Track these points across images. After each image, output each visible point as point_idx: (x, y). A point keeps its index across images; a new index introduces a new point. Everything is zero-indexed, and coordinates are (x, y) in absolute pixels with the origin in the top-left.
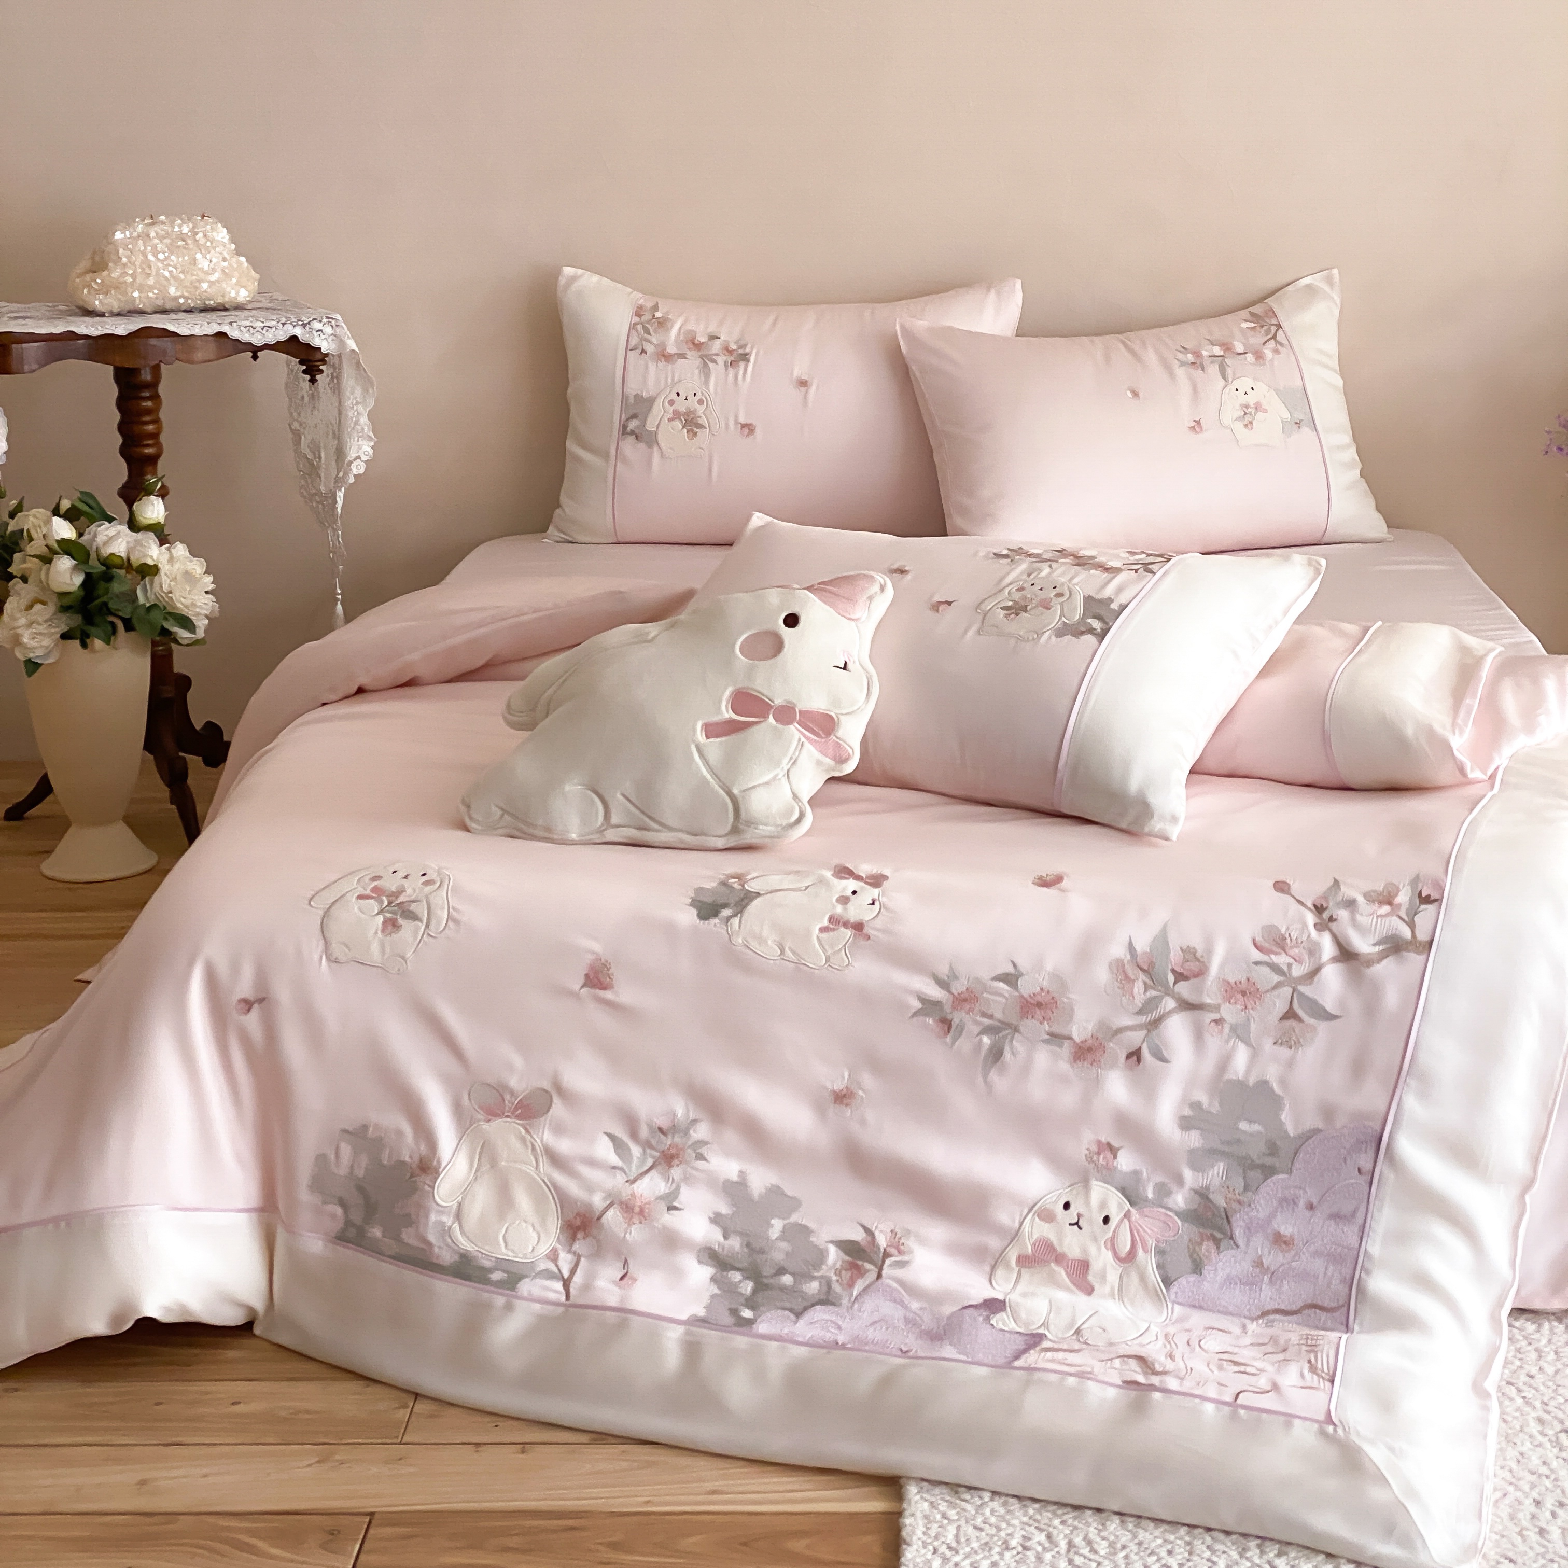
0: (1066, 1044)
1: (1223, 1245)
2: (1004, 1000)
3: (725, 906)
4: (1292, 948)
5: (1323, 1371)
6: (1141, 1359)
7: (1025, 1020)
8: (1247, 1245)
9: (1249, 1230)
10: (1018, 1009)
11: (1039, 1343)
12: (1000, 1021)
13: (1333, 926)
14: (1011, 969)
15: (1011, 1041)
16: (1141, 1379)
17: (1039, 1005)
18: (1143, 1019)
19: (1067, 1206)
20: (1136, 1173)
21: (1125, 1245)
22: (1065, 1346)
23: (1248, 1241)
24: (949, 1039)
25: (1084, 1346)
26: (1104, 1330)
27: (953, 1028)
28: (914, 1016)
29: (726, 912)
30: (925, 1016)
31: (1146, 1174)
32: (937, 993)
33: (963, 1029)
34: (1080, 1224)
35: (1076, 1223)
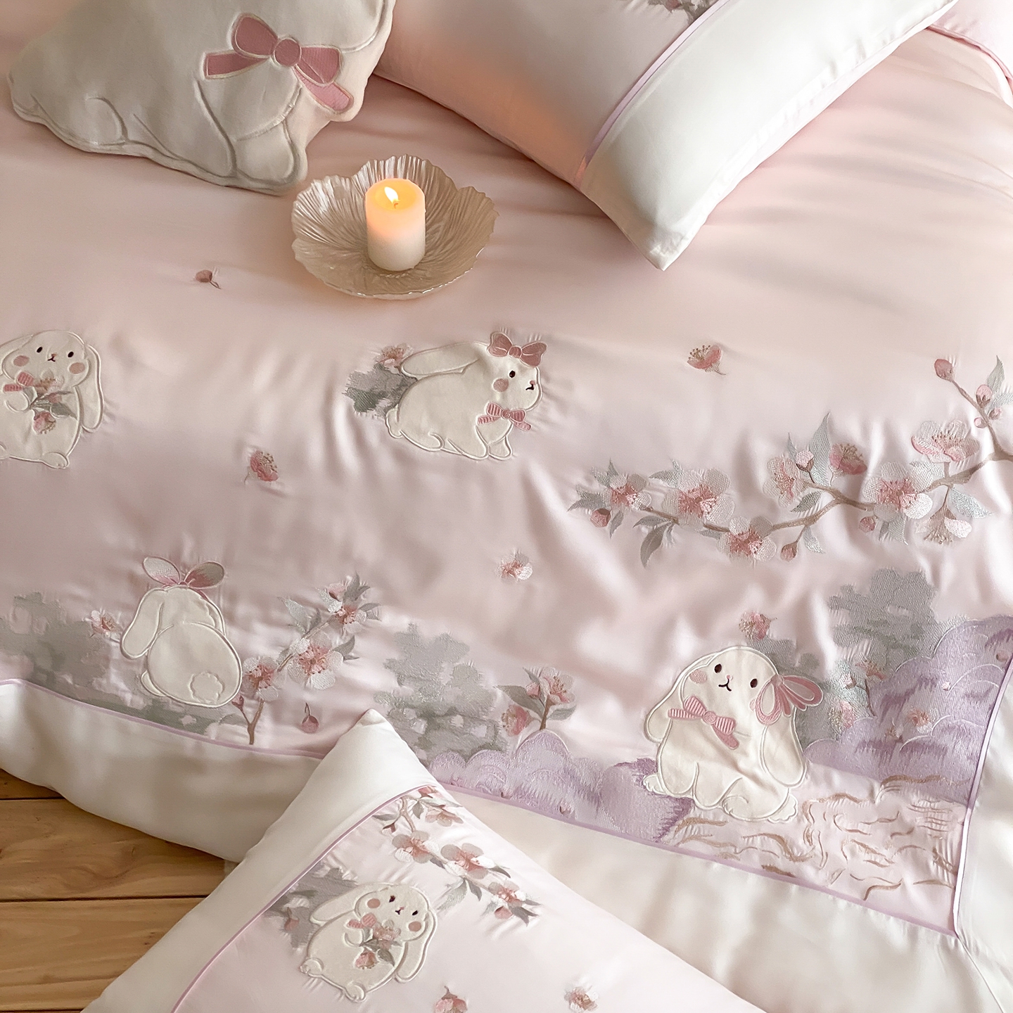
0: (724, 535)
2: (663, 495)
3: (382, 395)
4: (949, 447)
5: (947, 862)
6: (780, 840)
7: (684, 513)
10: (677, 504)
11: (687, 811)
12: (659, 513)
13: (993, 423)
14: (670, 467)
15: (670, 529)
16: (780, 864)
17: (698, 500)
18: (802, 515)
19: (718, 668)
20: (787, 643)
21: (769, 706)
23: (885, 710)
24: (607, 528)
26: (747, 801)
27: (612, 518)
28: (574, 506)
29: (384, 403)
30: (582, 506)
31: (795, 644)
32: (597, 487)
33: (622, 519)
34: (729, 686)
35: (726, 685)
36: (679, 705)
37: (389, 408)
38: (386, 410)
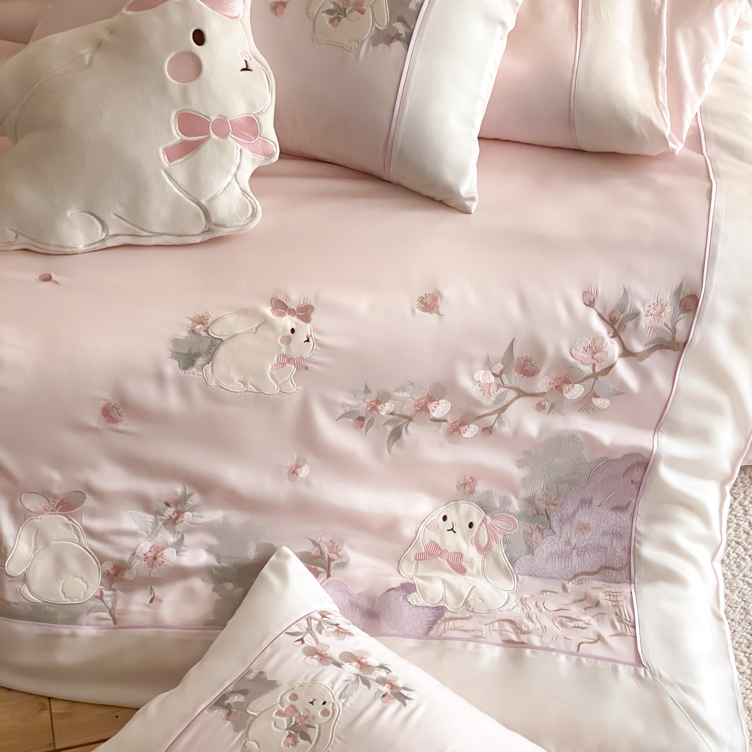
0: (443, 424)
1: (546, 532)
2: (402, 403)
3: (198, 355)
5: (627, 620)
6: (511, 622)
8: (560, 532)
9: (562, 521)
10: (412, 408)
11: (442, 614)
12: (399, 415)
15: (407, 426)
16: (514, 637)
19: (445, 518)
20: (488, 493)
21: (484, 539)
22: (460, 616)
23: (561, 528)
24: (363, 430)
25: (472, 614)
26: (483, 601)
27: (366, 422)
29: (200, 361)
31: (494, 491)
33: (373, 422)
34: (454, 529)
35: (452, 529)
36: (422, 549)
37: (205, 365)
38: (202, 367)
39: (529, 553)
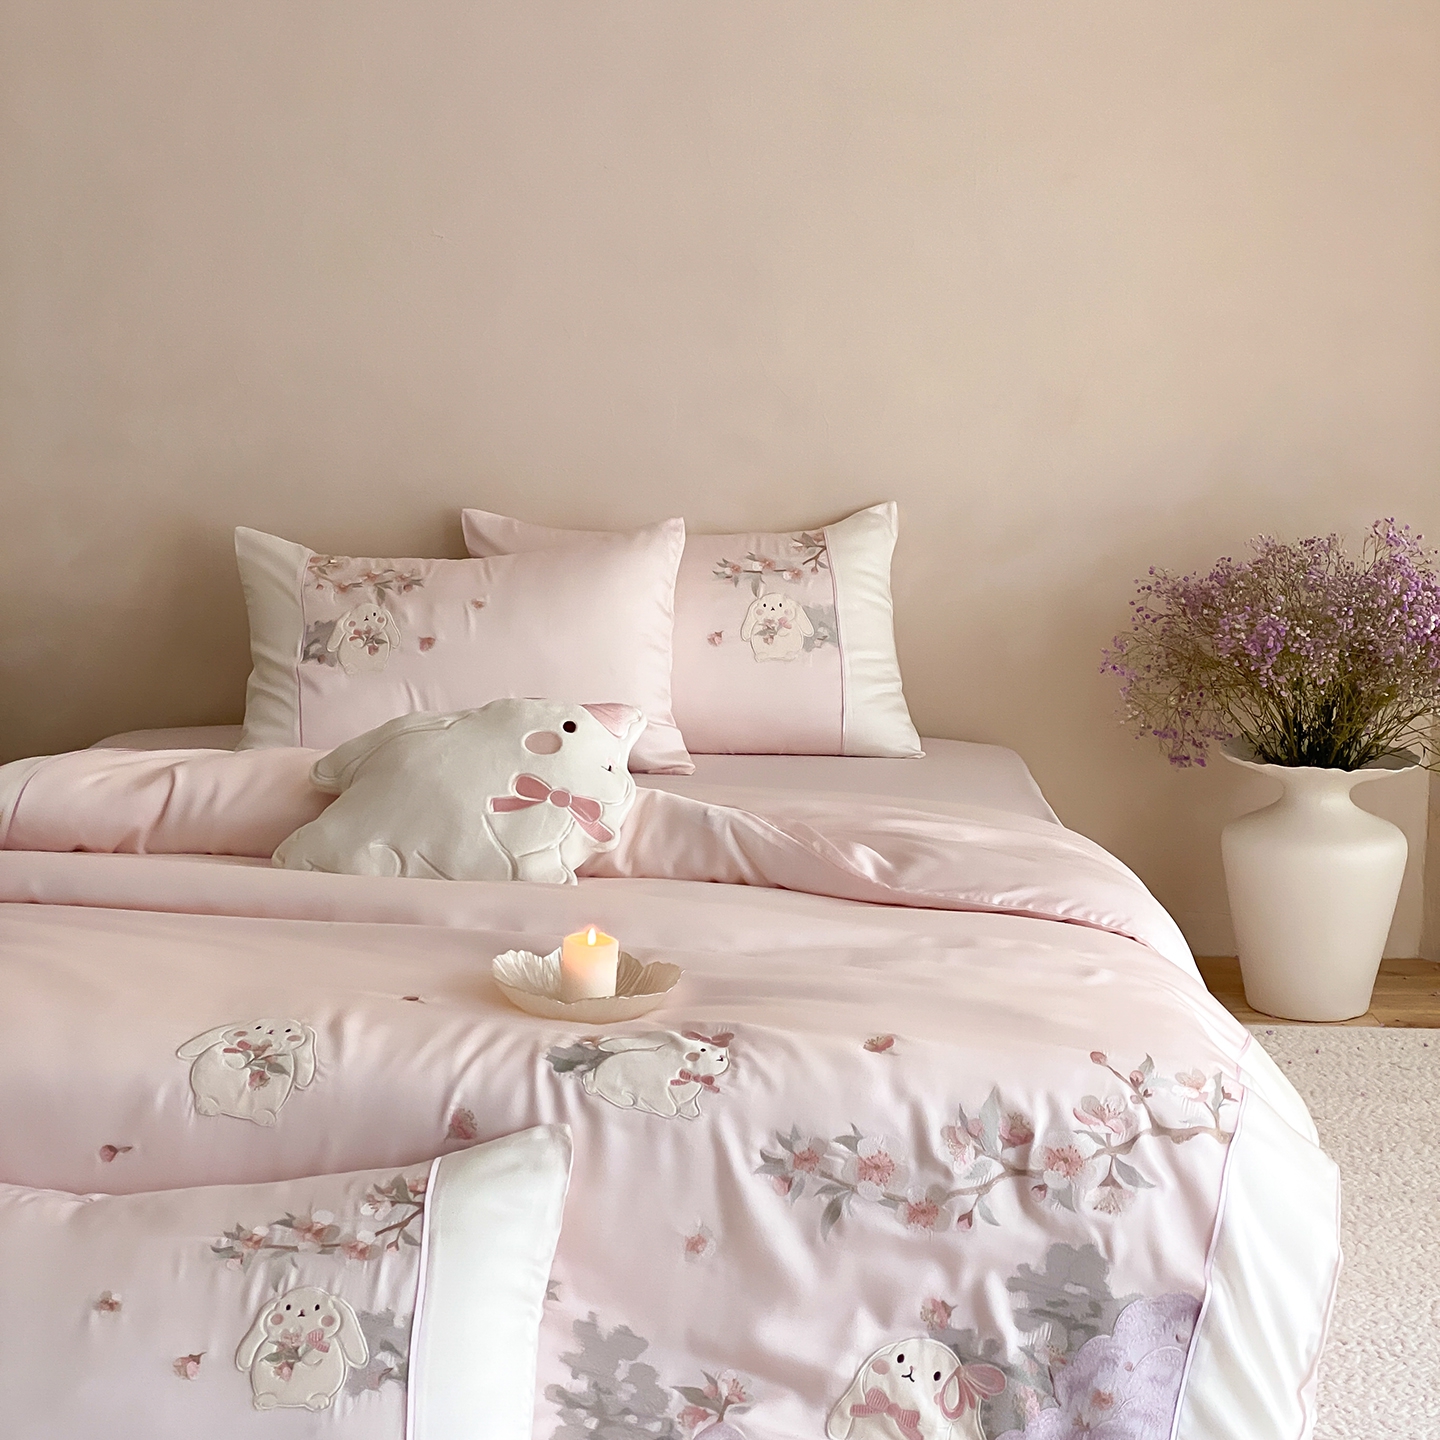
0: (902, 1205)
2: (843, 1162)
3: (581, 1063)
4: (1109, 1119)
7: (863, 1182)
8: (1069, 1403)
9: (1072, 1388)
10: (857, 1170)
12: (837, 1181)
13: (1148, 1101)
14: (851, 1132)
15: (850, 1198)
17: (877, 1167)
18: (974, 1183)
19: (901, 1359)
20: (968, 1331)
21: (953, 1401)
23: (1070, 1398)
24: (789, 1196)
27: (794, 1184)
28: (757, 1172)
30: (766, 1173)
31: (977, 1332)
32: (780, 1152)
33: (803, 1187)
34: (913, 1376)
35: (909, 1376)
36: (861, 1399)
39: (1017, 1428)
